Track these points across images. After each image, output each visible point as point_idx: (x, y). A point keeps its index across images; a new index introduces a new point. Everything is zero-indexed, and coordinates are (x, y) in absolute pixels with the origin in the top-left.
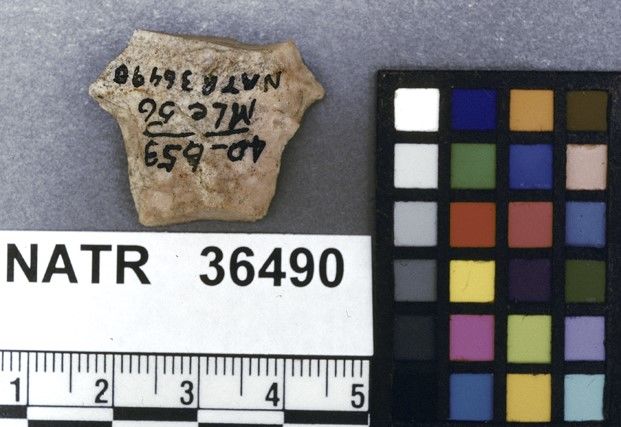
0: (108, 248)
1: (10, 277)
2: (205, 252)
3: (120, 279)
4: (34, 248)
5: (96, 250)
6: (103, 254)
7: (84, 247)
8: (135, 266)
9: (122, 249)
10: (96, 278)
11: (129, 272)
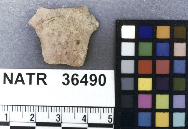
0: (34, 74)
1: (5, 83)
2: (64, 75)
3: (38, 83)
4: (12, 74)
5: (31, 75)
6: (33, 76)
7: (27, 74)
8: (43, 79)
9: (38, 74)
10: (30, 83)
11: (41, 81)
